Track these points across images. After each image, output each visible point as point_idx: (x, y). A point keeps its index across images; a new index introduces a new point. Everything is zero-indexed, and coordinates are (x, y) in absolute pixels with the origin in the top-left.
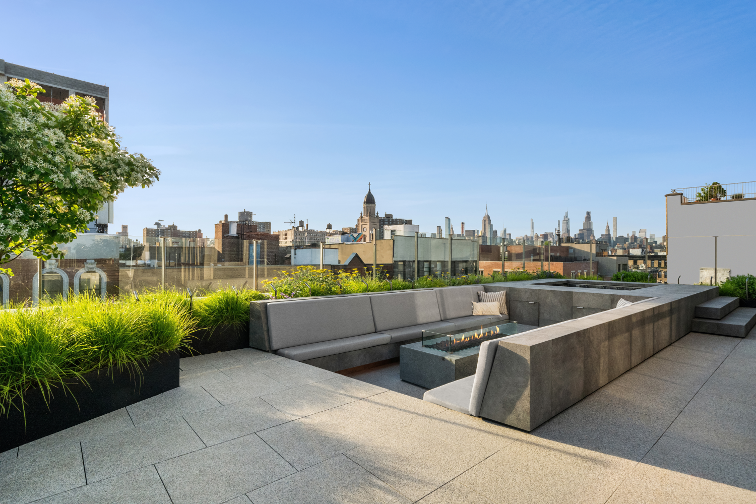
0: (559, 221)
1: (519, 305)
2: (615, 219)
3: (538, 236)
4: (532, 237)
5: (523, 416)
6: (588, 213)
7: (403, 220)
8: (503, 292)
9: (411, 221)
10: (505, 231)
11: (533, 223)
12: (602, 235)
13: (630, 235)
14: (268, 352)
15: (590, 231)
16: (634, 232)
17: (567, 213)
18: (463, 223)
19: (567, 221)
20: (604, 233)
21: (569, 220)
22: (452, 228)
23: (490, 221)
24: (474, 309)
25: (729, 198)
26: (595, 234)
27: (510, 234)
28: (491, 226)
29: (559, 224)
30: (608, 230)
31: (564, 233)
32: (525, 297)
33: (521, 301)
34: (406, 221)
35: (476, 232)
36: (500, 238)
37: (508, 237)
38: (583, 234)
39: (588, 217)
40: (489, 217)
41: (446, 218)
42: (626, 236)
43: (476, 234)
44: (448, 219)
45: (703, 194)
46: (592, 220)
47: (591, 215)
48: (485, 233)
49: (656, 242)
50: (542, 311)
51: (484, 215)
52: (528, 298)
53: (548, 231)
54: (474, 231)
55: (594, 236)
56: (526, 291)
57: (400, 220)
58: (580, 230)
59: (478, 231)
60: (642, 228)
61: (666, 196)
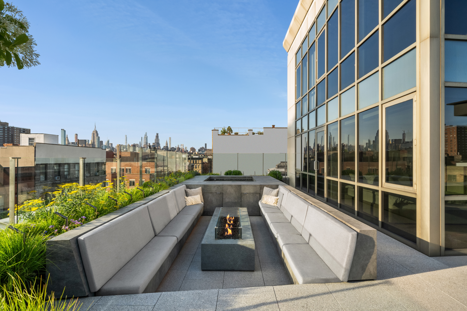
0: (142, 138)
1: (210, 195)
2: (170, 138)
3: (130, 146)
4: (126, 146)
5: (373, 271)
6: (157, 134)
7: (21, 129)
8: (200, 188)
9: (30, 130)
10: (108, 142)
11: (126, 138)
12: (164, 147)
13: (177, 147)
14: (87, 296)
15: (158, 144)
16: (178, 145)
17: (146, 133)
18: (76, 134)
19: (146, 138)
20: (165, 145)
21: (147, 137)
22: (67, 137)
23: (97, 134)
24: (187, 201)
25: (233, 134)
26: (161, 146)
27: (112, 144)
28: (99, 138)
29: (142, 139)
30: (167, 144)
31: (145, 145)
32: (214, 190)
33: (211, 193)
34: (24, 129)
35: (87, 141)
36: (105, 146)
37: (110, 145)
38: (155, 146)
39: (157, 136)
40: (97, 132)
41: (62, 129)
42: (175, 147)
43: (87, 143)
44: (64, 131)
45: (223, 131)
46: (159, 138)
47: (159, 135)
48: (94, 142)
49: (187, 151)
50: (224, 197)
51: (93, 130)
52: (216, 190)
53: (136, 143)
54: (85, 140)
55: (160, 147)
56: (215, 186)
57: (17, 128)
58: (153, 143)
59: (88, 140)
60: (182, 144)
61: (212, 130)
